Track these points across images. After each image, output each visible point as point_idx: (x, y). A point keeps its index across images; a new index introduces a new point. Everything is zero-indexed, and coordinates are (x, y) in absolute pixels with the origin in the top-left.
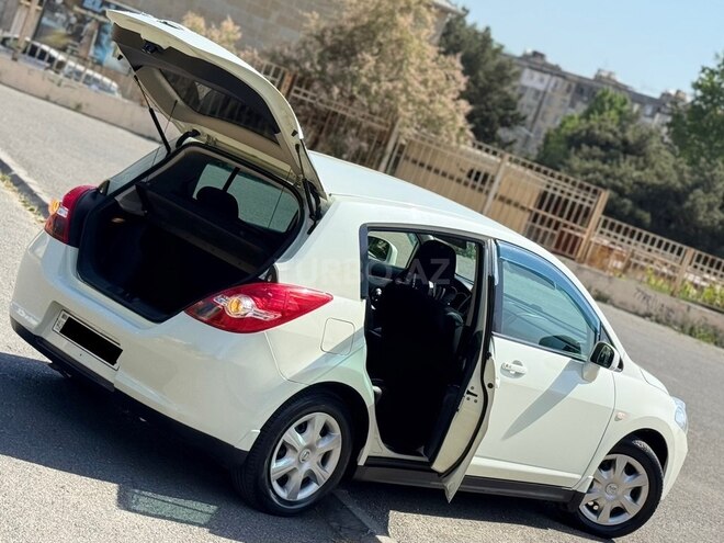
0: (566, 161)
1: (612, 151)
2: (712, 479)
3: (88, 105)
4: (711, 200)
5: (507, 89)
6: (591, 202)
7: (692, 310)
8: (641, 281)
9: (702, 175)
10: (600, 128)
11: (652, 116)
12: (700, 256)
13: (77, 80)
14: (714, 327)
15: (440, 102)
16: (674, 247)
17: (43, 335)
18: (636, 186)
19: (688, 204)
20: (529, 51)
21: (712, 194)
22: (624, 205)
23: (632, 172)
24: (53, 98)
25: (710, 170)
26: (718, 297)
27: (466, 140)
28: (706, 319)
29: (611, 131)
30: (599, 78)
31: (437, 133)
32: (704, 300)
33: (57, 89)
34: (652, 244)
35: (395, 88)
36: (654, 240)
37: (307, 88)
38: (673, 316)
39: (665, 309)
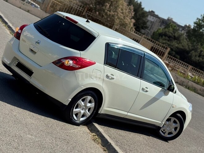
0: (158, 40)
1: (171, 38)
2: (194, 127)
3: (31, 11)
4: (196, 54)
5: (144, 19)
6: (165, 51)
7: (189, 82)
8: (176, 73)
9: (194, 47)
10: (168, 32)
11: (182, 31)
12: (193, 68)
13: (29, 4)
14: (195, 88)
15: (127, 19)
16: (186, 65)
17: (10, 66)
18: (176, 49)
19: (190, 54)
20: (151, 10)
21: (196, 52)
22: (173, 53)
23: (176, 45)
24: (22, 8)
25: (196, 46)
26: (197, 80)
27: (133, 30)
28: (193, 85)
29: (171, 33)
30: (168, 19)
31: (125, 28)
32: (193, 80)
33: (23, 5)
34: (180, 63)
35: (115, 14)
36: (181, 62)
37: (91, 12)
38: (184, 84)
39: (182, 82)
